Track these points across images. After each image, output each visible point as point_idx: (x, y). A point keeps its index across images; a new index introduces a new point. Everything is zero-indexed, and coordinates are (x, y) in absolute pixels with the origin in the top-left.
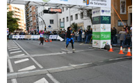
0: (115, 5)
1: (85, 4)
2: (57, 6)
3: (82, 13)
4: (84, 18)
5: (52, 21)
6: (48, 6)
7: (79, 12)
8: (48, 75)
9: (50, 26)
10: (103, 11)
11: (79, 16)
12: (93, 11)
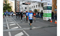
0: (54, 2)
1: (41, 1)
2: (28, 1)
3: (39, 5)
4: (40, 7)
5: (26, 8)
6: (24, 1)
7: (38, 4)
8: (24, 31)
9: (25, 10)
10: (48, 4)
11: (38, 6)
12: (44, 4)
